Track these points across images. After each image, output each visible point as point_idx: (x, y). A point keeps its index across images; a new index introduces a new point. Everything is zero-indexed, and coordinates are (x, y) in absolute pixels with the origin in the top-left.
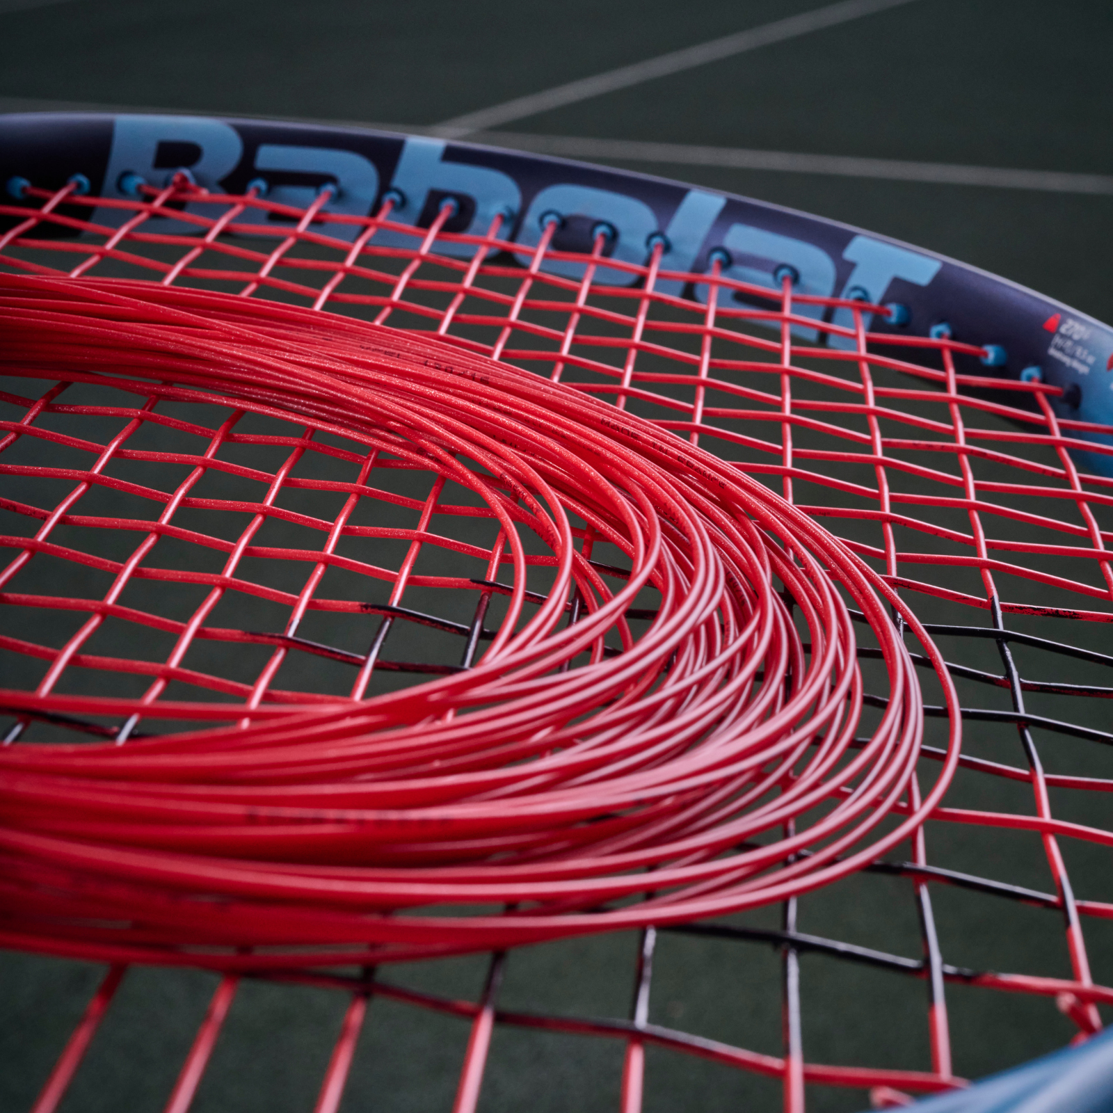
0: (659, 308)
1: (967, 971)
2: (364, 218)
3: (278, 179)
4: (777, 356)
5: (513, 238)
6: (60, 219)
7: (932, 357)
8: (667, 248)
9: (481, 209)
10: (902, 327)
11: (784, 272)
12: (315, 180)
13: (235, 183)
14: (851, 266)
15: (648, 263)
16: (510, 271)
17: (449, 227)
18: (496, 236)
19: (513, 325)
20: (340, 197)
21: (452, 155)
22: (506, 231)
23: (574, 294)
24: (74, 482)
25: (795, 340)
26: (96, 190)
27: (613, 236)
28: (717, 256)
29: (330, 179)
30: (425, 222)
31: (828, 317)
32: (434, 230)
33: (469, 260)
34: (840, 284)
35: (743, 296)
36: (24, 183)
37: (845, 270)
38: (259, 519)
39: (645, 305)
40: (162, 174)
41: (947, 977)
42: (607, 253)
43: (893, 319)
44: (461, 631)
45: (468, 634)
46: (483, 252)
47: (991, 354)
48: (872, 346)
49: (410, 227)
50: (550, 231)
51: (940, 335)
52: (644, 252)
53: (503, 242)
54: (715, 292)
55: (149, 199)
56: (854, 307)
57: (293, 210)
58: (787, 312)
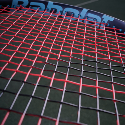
0: (79, 23)
1: (121, 115)
2: (43, 11)
3: (33, 6)
4: (94, 30)
5: (61, 14)
6: (6, 11)
7: (113, 30)
8: (80, 16)
9: (58, 10)
10: (109, 26)
11: (95, 19)
12: (38, 6)
13: (28, 6)
14: (103, 19)
15: (78, 18)
16: (61, 18)
17: (54, 13)
18: (59, 14)
19: (61, 25)
20: (40, 9)
21: (54, 4)
22: (61, 13)
23: (69, 21)
24: (6, 45)
25: (96, 28)
26: (10, 7)
27: (74, 14)
28: (86, 17)
29: (39, 6)
30: (51, 12)
31: (100, 25)
32: (52, 13)
33: (56, 17)
34: (102, 21)
35: (90, 22)
36: (2, 6)
37: (102, 19)
38: (29, 50)
39: (78, 23)
40: (19, 5)
41: (119, 116)
42: (73, 16)
43: (108, 25)
44: (55, 65)
45: (56, 66)
46: (58, 16)
47: (120, 30)
48: (106, 29)
49: (49, 13)
50: (66, 13)
51: (114, 28)
52: (78, 16)
53: (60, 15)
54: (86, 21)
55: (17, 8)
56: (103, 24)
57: (35, 10)
58: (95, 24)
